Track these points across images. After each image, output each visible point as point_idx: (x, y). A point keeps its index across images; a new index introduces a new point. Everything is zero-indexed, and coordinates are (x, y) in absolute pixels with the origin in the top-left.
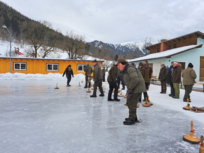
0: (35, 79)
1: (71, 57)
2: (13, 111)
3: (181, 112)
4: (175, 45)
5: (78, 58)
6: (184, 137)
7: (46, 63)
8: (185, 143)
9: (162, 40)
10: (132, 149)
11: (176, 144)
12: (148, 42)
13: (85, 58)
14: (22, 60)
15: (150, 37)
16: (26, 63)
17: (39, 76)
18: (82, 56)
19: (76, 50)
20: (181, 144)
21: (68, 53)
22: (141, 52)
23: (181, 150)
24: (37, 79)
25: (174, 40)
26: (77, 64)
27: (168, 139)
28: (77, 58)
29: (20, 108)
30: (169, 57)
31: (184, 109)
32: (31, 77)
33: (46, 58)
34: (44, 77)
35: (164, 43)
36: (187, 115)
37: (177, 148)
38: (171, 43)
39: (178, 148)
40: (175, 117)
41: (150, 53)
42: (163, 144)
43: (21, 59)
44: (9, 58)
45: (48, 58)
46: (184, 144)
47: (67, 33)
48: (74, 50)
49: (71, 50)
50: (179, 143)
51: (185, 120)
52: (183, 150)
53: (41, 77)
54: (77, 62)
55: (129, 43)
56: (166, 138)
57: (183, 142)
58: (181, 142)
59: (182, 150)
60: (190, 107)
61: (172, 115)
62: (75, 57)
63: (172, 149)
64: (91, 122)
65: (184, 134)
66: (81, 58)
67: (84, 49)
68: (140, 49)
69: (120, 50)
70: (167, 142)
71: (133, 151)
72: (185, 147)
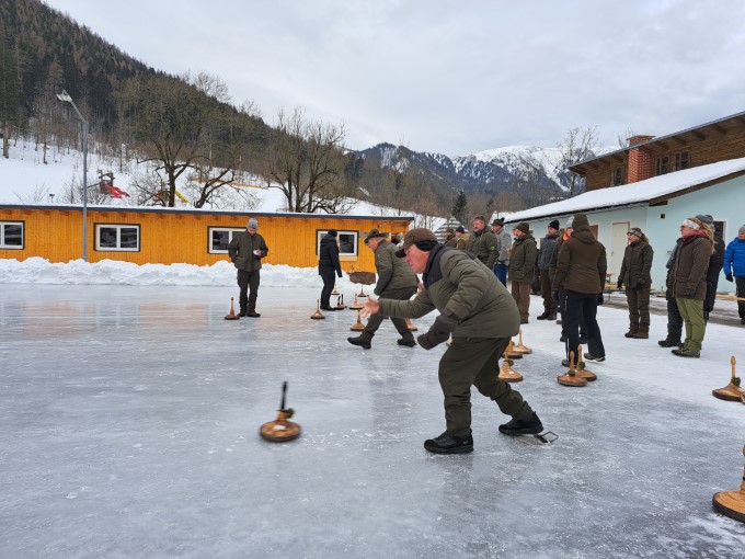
0: (168, 281)
1: (294, 204)
2: (97, 391)
3: (705, 408)
4: (685, 155)
5: (319, 209)
6: (718, 500)
7: (209, 227)
8: (721, 520)
9: (633, 140)
10: (520, 537)
11: (684, 525)
12: (578, 145)
13: (346, 207)
14: (124, 216)
15: (585, 129)
16: (139, 225)
17: (181, 274)
18: (333, 202)
19: (314, 178)
20: (706, 524)
21: (285, 190)
22: (554, 183)
23: (705, 546)
24: (175, 281)
25: (679, 139)
26: (317, 231)
27: (656, 504)
28: (316, 207)
29: (120, 384)
30: (660, 201)
31: (718, 395)
32: (157, 274)
33: (206, 207)
34: (199, 275)
35: (642, 148)
36: (728, 421)
37: (691, 538)
38: (667, 148)
39: (696, 540)
40: (682, 424)
41: (589, 188)
42: (635, 522)
43: (122, 212)
44: (80, 209)
45: (215, 209)
46: (718, 525)
47: (281, 117)
48: (305, 180)
49: (294, 177)
50: (698, 522)
51: (721, 435)
52: (713, 546)
53: (190, 276)
54: (318, 224)
55: (509, 149)
56: (647, 502)
57: (714, 516)
58: (703, 516)
59: (708, 545)
60: (740, 390)
61: (672, 418)
62: (309, 204)
63: (670, 540)
64: (370, 435)
65: (715, 489)
66: (330, 207)
67: (342, 174)
68: (551, 172)
69: (472, 178)
70: (650, 516)
71: (521, 544)
72: (719, 537)
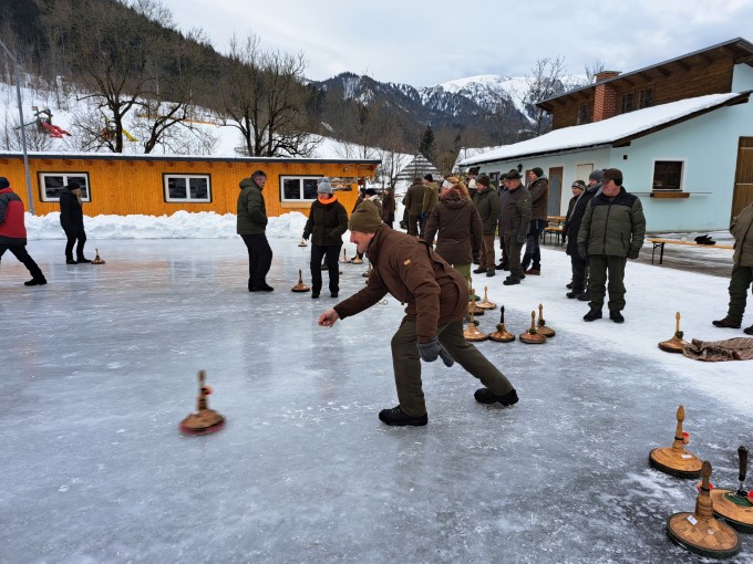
0: (125, 234)
1: (253, 143)
3: (651, 361)
4: (649, 92)
5: (280, 149)
6: (653, 457)
7: (163, 174)
8: (655, 474)
9: (602, 75)
11: (623, 482)
12: (547, 74)
13: (309, 147)
14: (70, 163)
15: (554, 61)
16: (87, 173)
17: (139, 226)
18: (295, 139)
19: (273, 115)
20: (642, 480)
21: (242, 129)
22: (522, 116)
23: (638, 501)
24: (132, 234)
25: (645, 76)
26: (280, 176)
27: (601, 463)
28: (277, 146)
29: (92, 362)
30: (624, 142)
31: (664, 348)
32: (112, 227)
33: (157, 151)
34: (157, 227)
35: (609, 85)
36: (669, 374)
37: (628, 494)
38: (633, 84)
39: (631, 495)
40: (629, 380)
41: (558, 124)
42: (583, 482)
43: (68, 159)
44: (21, 157)
45: (169, 154)
46: (652, 479)
47: (233, 46)
48: (264, 116)
49: (251, 114)
50: (635, 477)
51: (661, 390)
52: (645, 500)
53: (149, 229)
54: (280, 169)
55: (476, 79)
56: (592, 461)
57: (649, 471)
58: (640, 472)
59: (642, 499)
60: (683, 342)
61: (620, 374)
62: (270, 143)
63: (611, 497)
64: (345, 408)
65: (653, 444)
66: (292, 147)
67: (302, 109)
68: (519, 106)
69: (439, 111)
70: (595, 475)
71: (484, 511)
72: (651, 491)
